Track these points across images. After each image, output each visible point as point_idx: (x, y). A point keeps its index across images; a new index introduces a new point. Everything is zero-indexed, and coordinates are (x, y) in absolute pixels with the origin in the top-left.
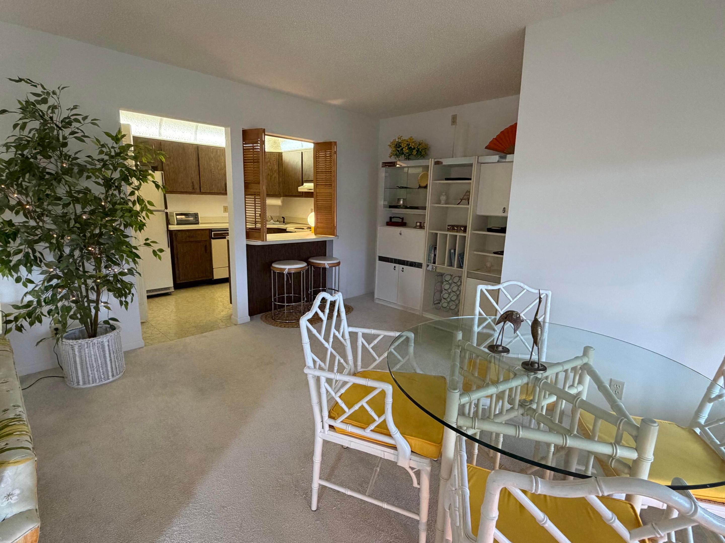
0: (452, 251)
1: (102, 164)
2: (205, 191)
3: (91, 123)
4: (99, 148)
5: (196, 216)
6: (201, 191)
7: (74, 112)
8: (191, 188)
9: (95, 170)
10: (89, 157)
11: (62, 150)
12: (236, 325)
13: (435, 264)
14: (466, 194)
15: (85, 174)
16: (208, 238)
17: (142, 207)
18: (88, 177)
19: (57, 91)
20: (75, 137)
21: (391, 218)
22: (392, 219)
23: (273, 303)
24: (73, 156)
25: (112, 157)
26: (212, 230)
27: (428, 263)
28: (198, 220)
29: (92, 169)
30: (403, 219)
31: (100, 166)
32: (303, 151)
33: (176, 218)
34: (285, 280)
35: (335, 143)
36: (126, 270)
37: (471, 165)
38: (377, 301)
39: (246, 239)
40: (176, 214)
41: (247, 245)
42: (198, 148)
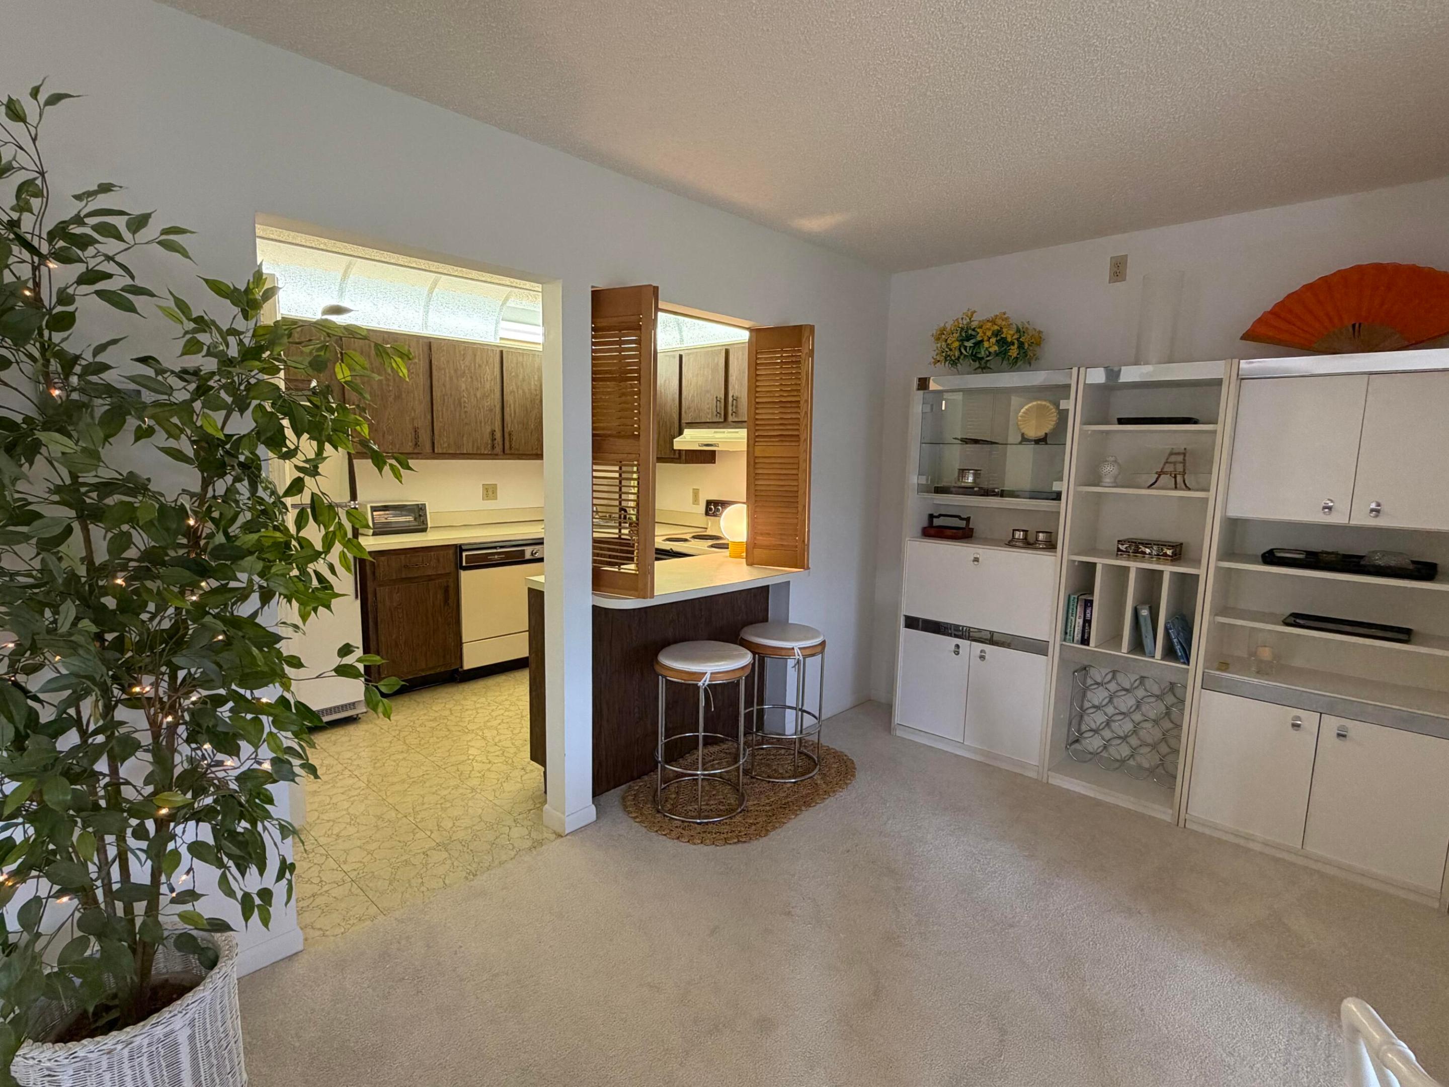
0: (1145, 612)
1: (192, 387)
2: (444, 451)
3: (159, 243)
4: (186, 333)
5: (419, 511)
6: (436, 451)
7: (103, 201)
8: (410, 444)
9: (166, 409)
10: (144, 360)
11: (50, 339)
12: (560, 836)
13: (1088, 645)
14: (1169, 460)
15: (132, 423)
16: (450, 568)
17: (327, 534)
18: (142, 434)
19: (30, 108)
20: (99, 293)
21: (931, 517)
22: (935, 520)
23: (659, 765)
24: (88, 357)
25: (226, 362)
26: (464, 547)
27: (1065, 640)
28: (424, 522)
29: (156, 404)
30: (968, 520)
31: (187, 396)
32: (681, 353)
33: (372, 515)
34: (702, 703)
35: (812, 328)
36: (267, 766)
37: (1218, 382)
38: (899, 733)
39: (593, 590)
40: (372, 507)
41: (595, 608)
42: (429, 345)
